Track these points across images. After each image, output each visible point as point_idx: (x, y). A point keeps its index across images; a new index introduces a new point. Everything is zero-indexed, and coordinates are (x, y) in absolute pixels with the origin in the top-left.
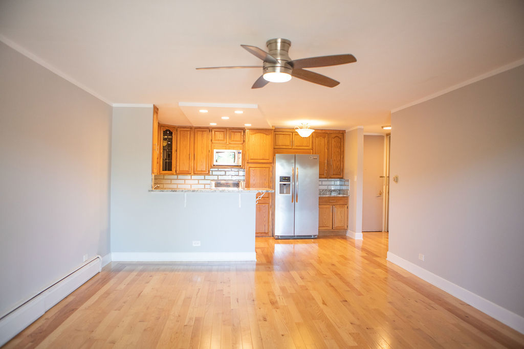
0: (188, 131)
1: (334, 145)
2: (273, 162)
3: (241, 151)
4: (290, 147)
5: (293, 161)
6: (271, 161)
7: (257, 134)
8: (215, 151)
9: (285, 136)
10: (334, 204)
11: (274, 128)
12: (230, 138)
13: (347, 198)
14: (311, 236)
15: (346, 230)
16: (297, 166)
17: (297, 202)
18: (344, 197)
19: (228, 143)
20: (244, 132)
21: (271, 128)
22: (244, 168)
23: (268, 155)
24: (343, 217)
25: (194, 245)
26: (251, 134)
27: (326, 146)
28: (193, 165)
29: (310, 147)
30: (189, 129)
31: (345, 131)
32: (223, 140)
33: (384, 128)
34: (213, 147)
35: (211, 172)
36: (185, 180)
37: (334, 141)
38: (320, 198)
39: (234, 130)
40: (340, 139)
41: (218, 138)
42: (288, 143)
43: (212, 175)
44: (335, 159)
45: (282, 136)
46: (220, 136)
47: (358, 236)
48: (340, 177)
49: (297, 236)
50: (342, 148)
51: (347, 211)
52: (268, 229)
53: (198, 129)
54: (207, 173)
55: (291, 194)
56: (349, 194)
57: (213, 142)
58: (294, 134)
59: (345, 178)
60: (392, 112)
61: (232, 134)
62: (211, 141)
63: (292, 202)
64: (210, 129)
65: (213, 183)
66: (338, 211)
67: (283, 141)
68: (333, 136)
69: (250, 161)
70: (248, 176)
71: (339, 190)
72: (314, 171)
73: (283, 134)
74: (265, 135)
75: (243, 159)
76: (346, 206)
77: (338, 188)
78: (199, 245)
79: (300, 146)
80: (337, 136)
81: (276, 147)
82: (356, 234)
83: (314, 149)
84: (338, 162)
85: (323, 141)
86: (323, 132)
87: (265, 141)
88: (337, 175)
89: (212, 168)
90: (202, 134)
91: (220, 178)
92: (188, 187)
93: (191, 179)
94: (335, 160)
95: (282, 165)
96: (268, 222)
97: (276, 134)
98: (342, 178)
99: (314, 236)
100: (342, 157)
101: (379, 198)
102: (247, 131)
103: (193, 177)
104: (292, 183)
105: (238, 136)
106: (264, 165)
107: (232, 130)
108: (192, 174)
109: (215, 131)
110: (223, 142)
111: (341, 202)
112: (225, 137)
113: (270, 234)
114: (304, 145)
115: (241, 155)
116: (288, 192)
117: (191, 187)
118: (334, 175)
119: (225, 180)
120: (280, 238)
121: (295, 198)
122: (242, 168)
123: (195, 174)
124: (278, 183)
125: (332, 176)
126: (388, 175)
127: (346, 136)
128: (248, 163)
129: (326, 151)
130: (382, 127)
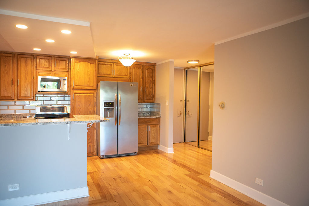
0: (11, 57)
1: (147, 75)
2: (97, 89)
3: (66, 78)
4: (111, 76)
5: (116, 88)
6: (95, 87)
7: (82, 63)
8: (40, 77)
9: (106, 65)
10: (149, 124)
11: (98, 58)
12: (55, 66)
13: (158, 119)
14: (132, 153)
15: (158, 145)
16: (120, 92)
17: (120, 124)
18: (157, 118)
19: (53, 71)
20: (69, 60)
21: (95, 57)
22: (69, 94)
23: (92, 82)
24: (156, 134)
25: (10, 190)
26: (77, 62)
27: (141, 76)
28: (16, 91)
29: (128, 76)
30: (11, 55)
31: (156, 64)
32: (49, 68)
33: (190, 62)
34: (37, 73)
35: (36, 98)
36: (8, 105)
37: (148, 72)
38: (139, 119)
39: (60, 59)
40: (152, 70)
41: (43, 65)
42: (109, 72)
43: (37, 101)
44: (148, 86)
45: (104, 65)
46: (44, 63)
47: (170, 150)
48: (152, 101)
49: (120, 154)
50: (153, 77)
51: (159, 130)
52: (93, 149)
53: (21, 56)
54: (32, 98)
55: (114, 118)
56: (160, 116)
57: (38, 68)
58: (114, 64)
59: (156, 102)
60: (215, 44)
61: (58, 62)
62: (36, 67)
63: (116, 125)
64: (35, 56)
65: (39, 108)
66: (152, 129)
67: (105, 70)
68: (147, 67)
69: (75, 87)
70: (73, 101)
71: (150, 112)
72: (134, 97)
73: (105, 64)
74: (90, 64)
75: (69, 86)
76: (158, 125)
77: (149, 110)
78: (18, 189)
79: (120, 75)
80: (150, 68)
81: (99, 75)
82: (169, 148)
83: (131, 78)
84: (150, 89)
85: (139, 72)
86: (139, 64)
87: (89, 70)
88: (149, 99)
89: (37, 94)
90: (26, 61)
91: (46, 103)
92: (12, 112)
93: (15, 105)
94: (148, 88)
95: (106, 91)
96: (93, 143)
97: (98, 64)
98: (154, 102)
99: (134, 153)
100: (153, 85)
101: (179, 117)
102: (72, 60)
103: (17, 103)
104: (115, 107)
105: (63, 65)
106: (89, 92)
107: (57, 58)
108: (16, 99)
109: (40, 59)
110: (49, 69)
111: (154, 123)
112: (50, 65)
113: (95, 153)
114: (123, 74)
115: (66, 82)
116: (112, 116)
117: (15, 112)
118: (147, 99)
119: (51, 105)
120: (105, 157)
121: (118, 120)
122: (67, 94)
123: (18, 100)
124: (102, 108)
125: (146, 101)
126: (185, 100)
127: (157, 67)
128: (73, 89)
129: (141, 79)
130: (188, 62)
